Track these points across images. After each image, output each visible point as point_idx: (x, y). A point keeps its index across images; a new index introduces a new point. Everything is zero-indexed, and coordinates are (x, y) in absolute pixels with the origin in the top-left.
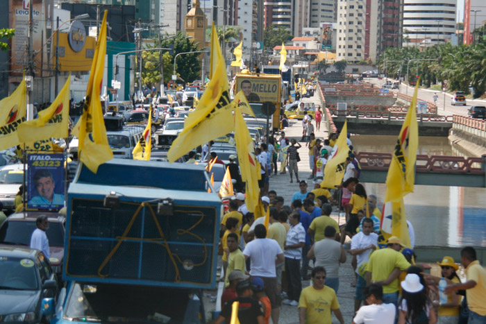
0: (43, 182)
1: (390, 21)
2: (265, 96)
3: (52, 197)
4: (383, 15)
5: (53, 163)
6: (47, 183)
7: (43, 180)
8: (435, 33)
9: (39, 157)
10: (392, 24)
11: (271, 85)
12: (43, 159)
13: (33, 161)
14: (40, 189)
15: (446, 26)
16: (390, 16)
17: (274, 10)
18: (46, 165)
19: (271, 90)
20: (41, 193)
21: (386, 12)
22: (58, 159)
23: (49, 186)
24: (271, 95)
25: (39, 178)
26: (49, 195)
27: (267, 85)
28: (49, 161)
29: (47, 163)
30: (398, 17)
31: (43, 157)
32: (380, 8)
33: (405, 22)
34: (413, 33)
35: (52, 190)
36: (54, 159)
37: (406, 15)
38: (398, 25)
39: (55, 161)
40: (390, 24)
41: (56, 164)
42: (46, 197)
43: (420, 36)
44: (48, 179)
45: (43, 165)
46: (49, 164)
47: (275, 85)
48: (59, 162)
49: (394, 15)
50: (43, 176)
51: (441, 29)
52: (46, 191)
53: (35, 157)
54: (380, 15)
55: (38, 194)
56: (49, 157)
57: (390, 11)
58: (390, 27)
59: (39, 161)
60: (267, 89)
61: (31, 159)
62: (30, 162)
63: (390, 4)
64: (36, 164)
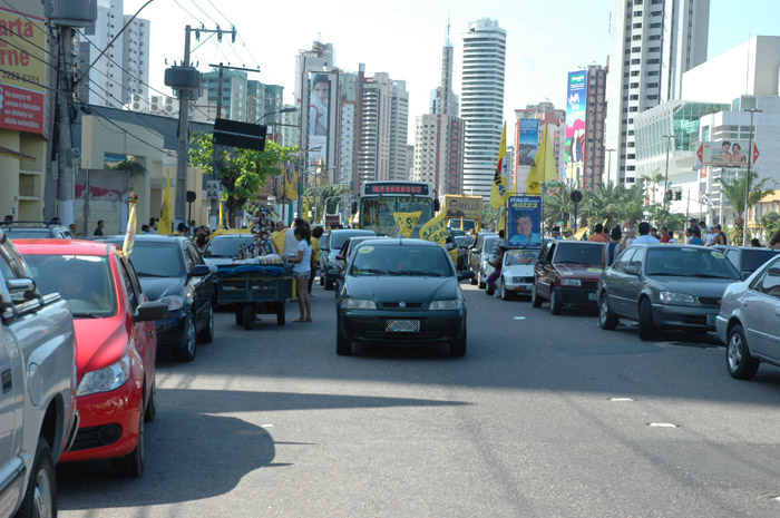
0: (521, 222)
1: (453, 185)
3: (531, 236)
4: (448, 181)
5: (531, 204)
6: (525, 223)
7: (522, 220)
9: (519, 199)
10: (455, 188)
12: (521, 201)
14: (519, 228)
16: (453, 181)
19: (474, 208)
20: (520, 232)
21: (450, 178)
22: (535, 201)
23: (527, 225)
24: (474, 212)
25: (519, 219)
26: (527, 233)
27: (471, 204)
29: (525, 204)
30: (459, 183)
32: (446, 175)
33: (464, 187)
35: (530, 229)
36: (532, 201)
37: (464, 182)
38: (458, 189)
40: (453, 188)
44: (527, 219)
45: (522, 206)
46: (527, 206)
47: (477, 204)
48: (536, 204)
49: (456, 181)
50: (522, 216)
52: (524, 230)
53: (515, 199)
54: (446, 181)
56: (527, 199)
57: (454, 178)
58: (453, 190)
59: (518, 203)
60: (471, 208)
61: (511, 201)
62: (511, 204)
63: (454, 172)
64: (515, 205)
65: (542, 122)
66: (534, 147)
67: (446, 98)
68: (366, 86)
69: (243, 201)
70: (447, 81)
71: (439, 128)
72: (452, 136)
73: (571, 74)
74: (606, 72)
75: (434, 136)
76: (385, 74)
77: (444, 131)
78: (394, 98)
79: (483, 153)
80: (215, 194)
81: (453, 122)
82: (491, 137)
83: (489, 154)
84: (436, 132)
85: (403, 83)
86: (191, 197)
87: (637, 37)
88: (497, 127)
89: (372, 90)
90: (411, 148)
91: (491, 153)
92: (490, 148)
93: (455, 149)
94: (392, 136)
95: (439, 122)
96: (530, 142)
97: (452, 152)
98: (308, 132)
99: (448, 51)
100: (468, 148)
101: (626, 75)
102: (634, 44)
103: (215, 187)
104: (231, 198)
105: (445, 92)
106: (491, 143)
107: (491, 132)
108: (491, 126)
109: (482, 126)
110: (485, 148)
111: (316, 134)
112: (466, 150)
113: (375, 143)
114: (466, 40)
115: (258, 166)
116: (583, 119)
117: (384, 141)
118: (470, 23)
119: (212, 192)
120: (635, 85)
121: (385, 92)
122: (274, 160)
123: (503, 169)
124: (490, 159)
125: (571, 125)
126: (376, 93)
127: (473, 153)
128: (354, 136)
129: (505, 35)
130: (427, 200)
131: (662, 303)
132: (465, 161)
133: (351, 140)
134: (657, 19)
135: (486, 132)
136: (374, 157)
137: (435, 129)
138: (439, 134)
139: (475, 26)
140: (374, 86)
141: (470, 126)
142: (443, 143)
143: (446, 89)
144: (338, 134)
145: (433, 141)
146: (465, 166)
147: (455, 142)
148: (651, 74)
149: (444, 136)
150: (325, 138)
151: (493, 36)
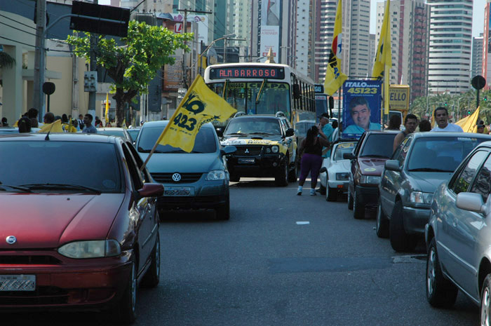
0: (358, 110)
1: (418, 76)
2: (395, 104)
3: (368, 126)
4: (412, 71)
5: (369, 90)
6: (363, 111)
7: (359, 108)
8: (453, 87)
9: (355, 83)
10: (420, 79)
11: (401, 94)
12: (358, 86)
13: (348, 88)
14: (355, 117)
15: (462, 81)
16: (418, 72)
17: (320, 69)
18: (362, 92)
19: (400, 98)
20: (356, 122)
21: (414, 69)
22: (375, 86)
23: (365, 114)
24: (401, 103)
25: (355, 106)
26: (365, 123)
27: (397, 94)
28: (365, 88)
29: (363, 89)
30: (424, 73)
31: (359, 83)
32: (410, 65)
33: (430, 78)
34: (435, 87)
35: (368, 118)
36: (371, 86)
37: (430, 72)
38: (424, 79)
39: (371, 88)
40: (417, 78)
41: (372, 91)
42: (362, 126)
43: (440, 89)
44: (364, 106)
45: (359, 92)
46: (365, 91)
47: (404, 94)
48: (376, 89)
49: (421, 72)
50: (359, 103)
51: (458, 84)
52: (362, 119)
53: (350, 83)
54: (410, 71)
55: (353, 123)
56: (365, 84)
57: (418, 68)
58: (418, 81)
59: (355, 88)
60: (397, 98)
61: (346, 86)
62: (346, 89)
63: (418, 62)
64: (351, 91)
69: (133, 92)
71: (402, 15)
72: (416, 23)
75: (397, 23)
77: (407, 18)
79: (451, 41)
80: (93, 86)
81: (417, 8)
82: (460, 24)
83: (457, 41)
84: (399, 19)
86: (49, 88)
88: (466, 13)
90: (373, 37)
91: (459, 40)
92: (459, 36)
93: (419, 37)
94: (353, 25)
95: (402, 8)
97: (416, 40)
98: (259, 21)
100: (435, 36)
103: (93, 78)
104: (119, 90)
106: (460, 29)
107: (460, 18)
108: (460, 12)
109: (450, 12)
110: (454, 35)
111: (268, 24)
112: (432, 38)
115: (149, 56)
119: (90, 83)
122: (164, 48)
123: (338, 49)
124: (458, 47)
127: (441, 41)
128: (311, 25)
130: (283, 85)
131: (412, 205)
132: (431, 49)
133: (307, 30)
135: (455, 18)
137: (398, 17)
138: (402, 21)
141: (436, 12)
142: (406, 31)
144: (292, 24)
145: (395, 29)
146: (431, 55)
147: (419, 30)
149: (407, 24)
150: (277, 28)
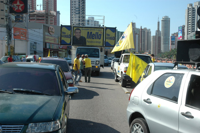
21: (158, 48)
38: (160, 50)
43: (164, 52)
65: (176, 36)
66: (174, 41)
67: (158, 32)
68: (142, 30)
70: (158, 28)
71: (156, 38)
72: (159, 40)
73: (179, 27)
74: (184, 27)
75: (155, 40)
76: (146, 28)
77: (157, 39)
78: (148, 33)
81: (159, 37)
82: (167, 39)
85: (150, 30)
87: (190, 20)
89: (143, 31)
96: (173, 40)
97: (159, 43)
99: (159, 23)
101: (188, 27)
102: (189, 21)
105: (158, 31)
110: (166, 42)
112: (162, 42)
113: (144, 41)
114: (162, 20)
116: (182, 36)
117: (146, 41)
118: (163, 17)
120: (190, 29)
121: (146, 31)
124: (167, 44)
125: (179, 37)
126: (144, 32)
129: (170, 19)
134: (194, 16)
136: (144, 44)
137: (155, 38)
139: (164, 17)
140: (144, 30)
143: (158, 30)
146: (162, 45)
148: (193, 27)
149: (157, 40)
151: (167, 19)
